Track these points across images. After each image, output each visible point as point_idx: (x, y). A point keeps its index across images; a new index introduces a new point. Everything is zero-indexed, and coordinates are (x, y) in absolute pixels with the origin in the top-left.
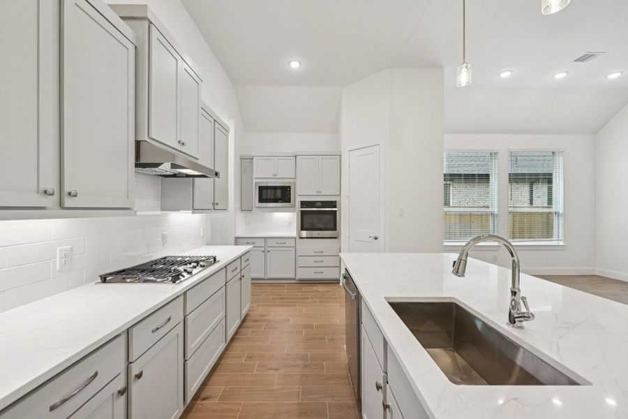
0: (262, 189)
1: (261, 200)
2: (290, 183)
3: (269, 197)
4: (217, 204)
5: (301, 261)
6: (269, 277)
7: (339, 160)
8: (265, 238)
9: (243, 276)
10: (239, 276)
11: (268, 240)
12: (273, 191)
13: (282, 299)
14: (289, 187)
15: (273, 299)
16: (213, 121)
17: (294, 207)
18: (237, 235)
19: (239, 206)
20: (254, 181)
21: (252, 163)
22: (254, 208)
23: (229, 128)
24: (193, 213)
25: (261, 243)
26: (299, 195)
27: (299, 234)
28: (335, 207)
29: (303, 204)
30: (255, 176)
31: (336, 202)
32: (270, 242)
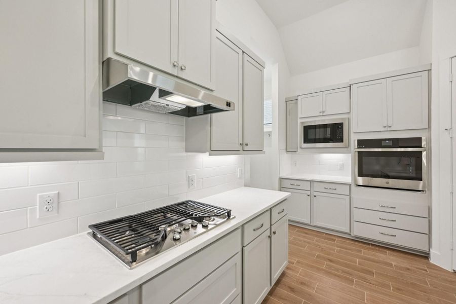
0: (307, 129)
1: (307, 140)
2: (342, 119)
3: (317, 137)
4: (247, 145)
5: (358, 215)
6: (315, 224)
8: (311, 182)
9: (274, 233)
10: (268, 233)
11: (315, 183)
12: (322, 130)
13: (331, 261)
14: (341, 124)
15: (318, 257)
16: (240, 52)
17: (348, 147)
18: (283, 175)
19: (284, 147)
20: (299, 121)
21: (296, 103)
22: (299, 150)
23: (264, 63)
24: (210, 155)
25: (307, 186)
26: (354, 134)
27: (355, 181)
28: (420, 146)
29: (361, 143)
30: (300, 115)
31: (420, 140)
32: (316, 187)
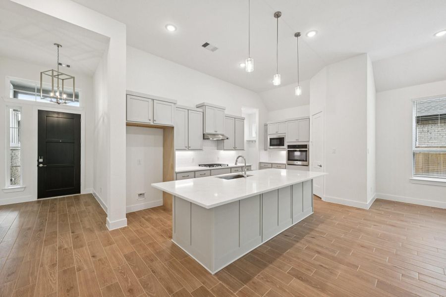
0: (271, 140)
1: (271, 145)
2: (284, 136)
3: (274, 144)
4: (236, 148)
7: (308, 121)
12: (276, 140)
14: (284, 138)
16: (234, 119)
17: (285, 148)
18: (261, 161)
19: (263, 148)
20: (268, 136)
21: (267, 127)
22: (268, 149)
25: (270, 166)
26: (287, 143)
27: (287, 162)
28: (306, 148)
29: (289, 147)
30: (269, 133)
31: (306, 145)
